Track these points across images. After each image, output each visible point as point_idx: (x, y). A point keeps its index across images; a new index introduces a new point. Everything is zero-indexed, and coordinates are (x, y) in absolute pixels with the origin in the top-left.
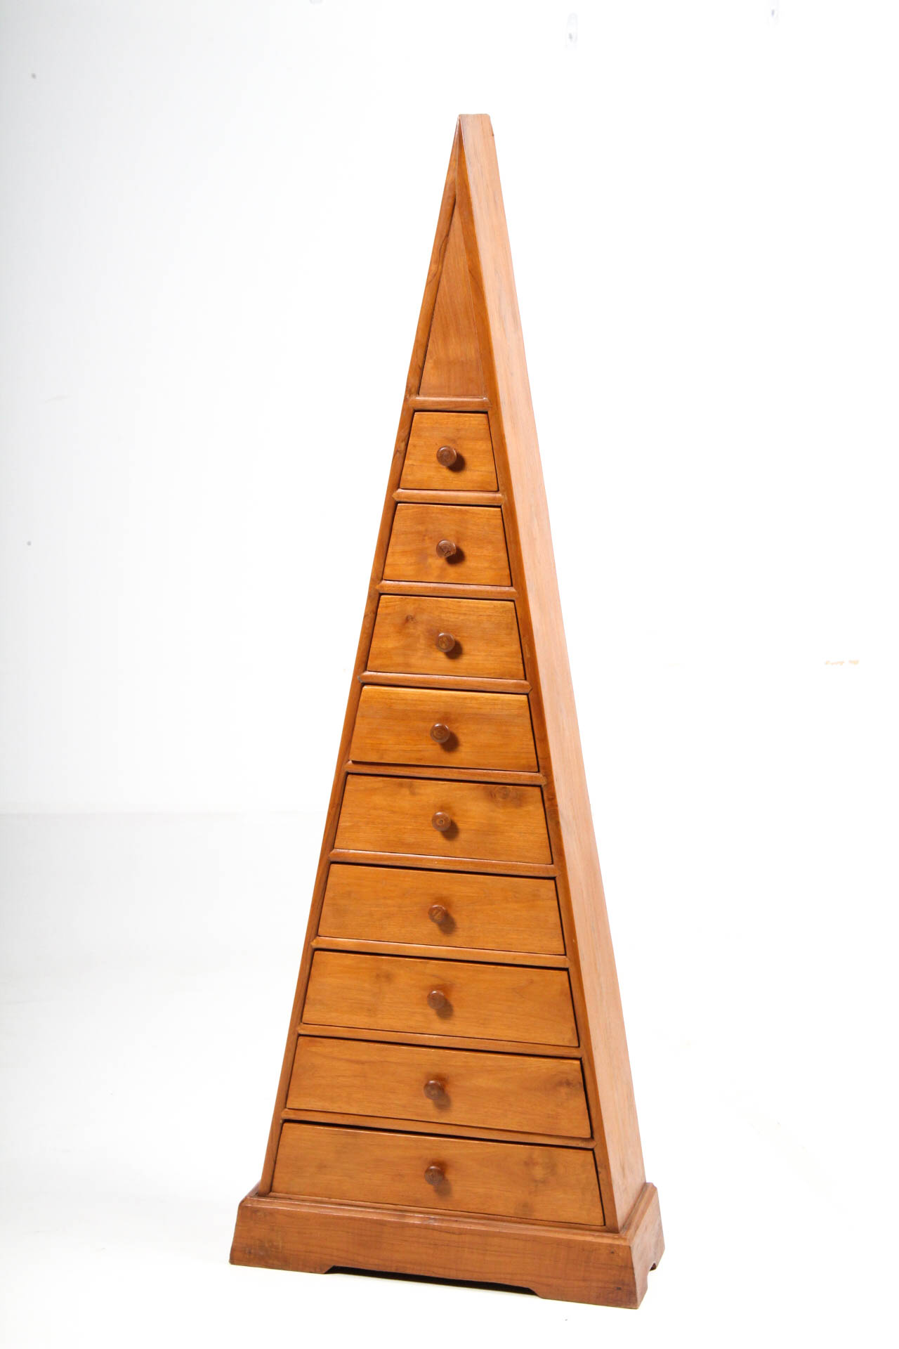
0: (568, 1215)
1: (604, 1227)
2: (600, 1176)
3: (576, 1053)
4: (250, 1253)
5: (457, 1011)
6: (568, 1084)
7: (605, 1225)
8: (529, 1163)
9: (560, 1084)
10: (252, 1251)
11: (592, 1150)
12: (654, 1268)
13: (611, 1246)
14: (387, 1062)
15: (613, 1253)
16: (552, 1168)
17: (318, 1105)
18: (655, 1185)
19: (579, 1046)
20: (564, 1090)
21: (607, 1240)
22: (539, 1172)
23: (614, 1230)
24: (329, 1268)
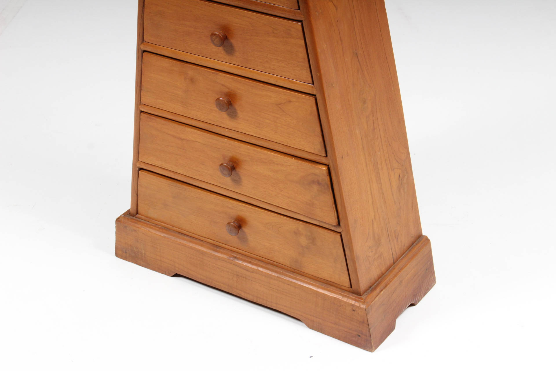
0: (325, 274)
1: (351, 289)
2: (346, 253)
3: (324, 160)
4: (126, 253)
5: (240, 114)
6: (319, 183)
7: (351, 287)
8: (297, 233)
9: (313, 182)
10: (127, 252)
11: (340, 233)
12: (412, 305)
13: (353, 305)
14: (197, 142)
15: (354, 310)
16: (313, 240)
17: (158, 163)
18: (429, 238)
19: (327, 156)
20: (315, 188)
21: (350, 301)
22: (303, 241)
23: (357, 293)
24: (174, 274)
